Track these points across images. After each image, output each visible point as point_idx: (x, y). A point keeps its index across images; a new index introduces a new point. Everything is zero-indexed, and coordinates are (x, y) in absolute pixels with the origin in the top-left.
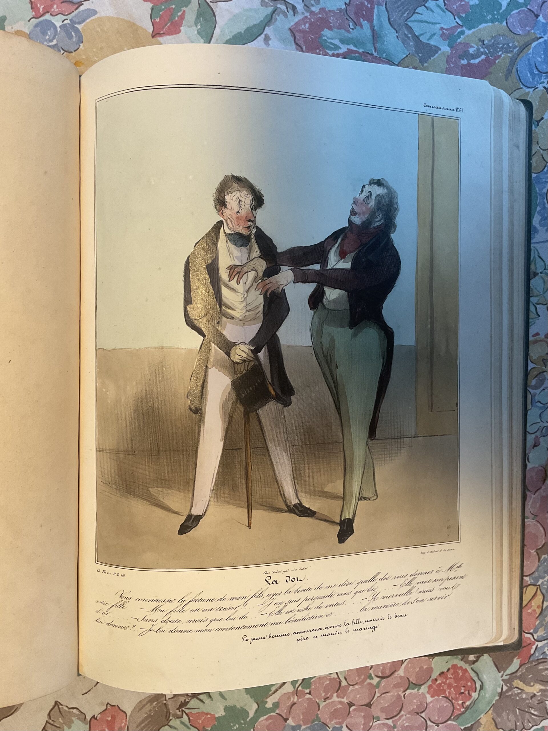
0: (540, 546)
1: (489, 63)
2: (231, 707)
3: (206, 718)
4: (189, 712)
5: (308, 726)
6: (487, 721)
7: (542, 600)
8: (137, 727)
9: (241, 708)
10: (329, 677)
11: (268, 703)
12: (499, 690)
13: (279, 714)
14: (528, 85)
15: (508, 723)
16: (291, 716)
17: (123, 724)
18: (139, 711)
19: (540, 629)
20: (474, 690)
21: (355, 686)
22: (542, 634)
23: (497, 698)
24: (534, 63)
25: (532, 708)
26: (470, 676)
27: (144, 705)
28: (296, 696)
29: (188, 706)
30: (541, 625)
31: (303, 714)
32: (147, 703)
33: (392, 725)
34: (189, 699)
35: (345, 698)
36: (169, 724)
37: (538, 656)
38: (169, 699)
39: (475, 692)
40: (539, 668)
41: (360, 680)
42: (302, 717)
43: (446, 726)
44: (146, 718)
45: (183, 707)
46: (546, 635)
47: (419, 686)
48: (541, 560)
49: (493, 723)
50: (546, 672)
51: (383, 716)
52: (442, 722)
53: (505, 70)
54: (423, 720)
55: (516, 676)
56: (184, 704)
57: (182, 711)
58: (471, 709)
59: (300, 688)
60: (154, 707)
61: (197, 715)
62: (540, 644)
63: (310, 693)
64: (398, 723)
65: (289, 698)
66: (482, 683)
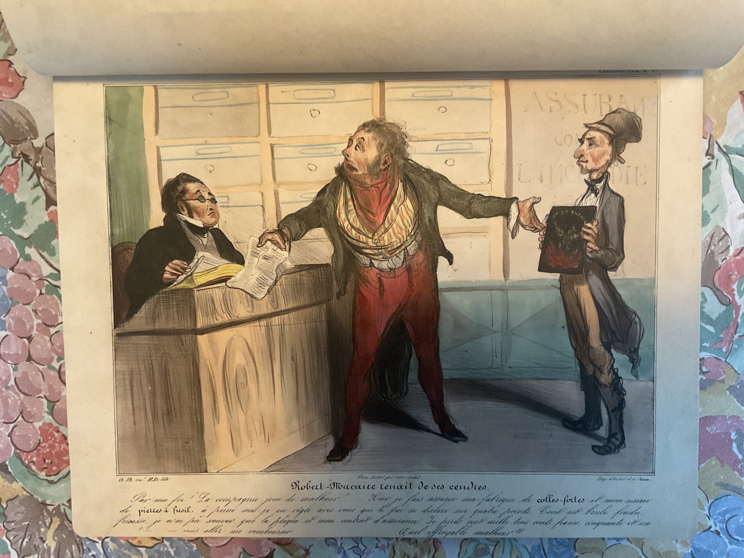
0: (205, 542)
1: (735, 463)
2: (25, 210)
3: (13, 182)
4: (18, 165)
5: (6, 294)
6: (15, 490)
7: (146, 545)
8: (2, 110)
9: (24, 221)
10: (58, 313)
11: (30, 249)
12: (48, 502)
13: (18, 262)
14: (712, 508)
15: (14, 513)
16: (16, 274)
17: (4, 95)
18: (18, 111)
19: (115, 545)
20: (48, 474)
21: (50, 342)
22: (111, 547)
23: (40, 500)
24: (736, 514)
25: (30, 539)
26: (62, 469)
27: (25, 117)
28: (38, 278)
29: (25, 163)
30: (120, 546)
31: (19, 288)
32: (27, 120)
33: (9, 385)
34: (33, 165)
35: (37, 332)
36: (6, 144)
37: (85, 544)
38: (32, 143)
39: (46, 475)
40: (73, 546)
41: (56, 348)
42: (15, 286)
43: (9, 444)
44: (11, 119)
45: (23, 158)
46: (109, 551)
47: (51, 413)
48: (191, 543)
49: (13, 497)
50: (69, 553)
51: (19, 375)
52: (13, 440)
53: (727, 482)
54: (15, 418)
55: (64, 520)
56: (27, 159)
57: (19, 158)
58: (28, 471)
59: (46, 283)
60: (23, 128)
61: (16, 174)
62: (99, 546)
63: (41, 294)
64: (11, 392)
65: (35, 271)
66: (56, 482)
